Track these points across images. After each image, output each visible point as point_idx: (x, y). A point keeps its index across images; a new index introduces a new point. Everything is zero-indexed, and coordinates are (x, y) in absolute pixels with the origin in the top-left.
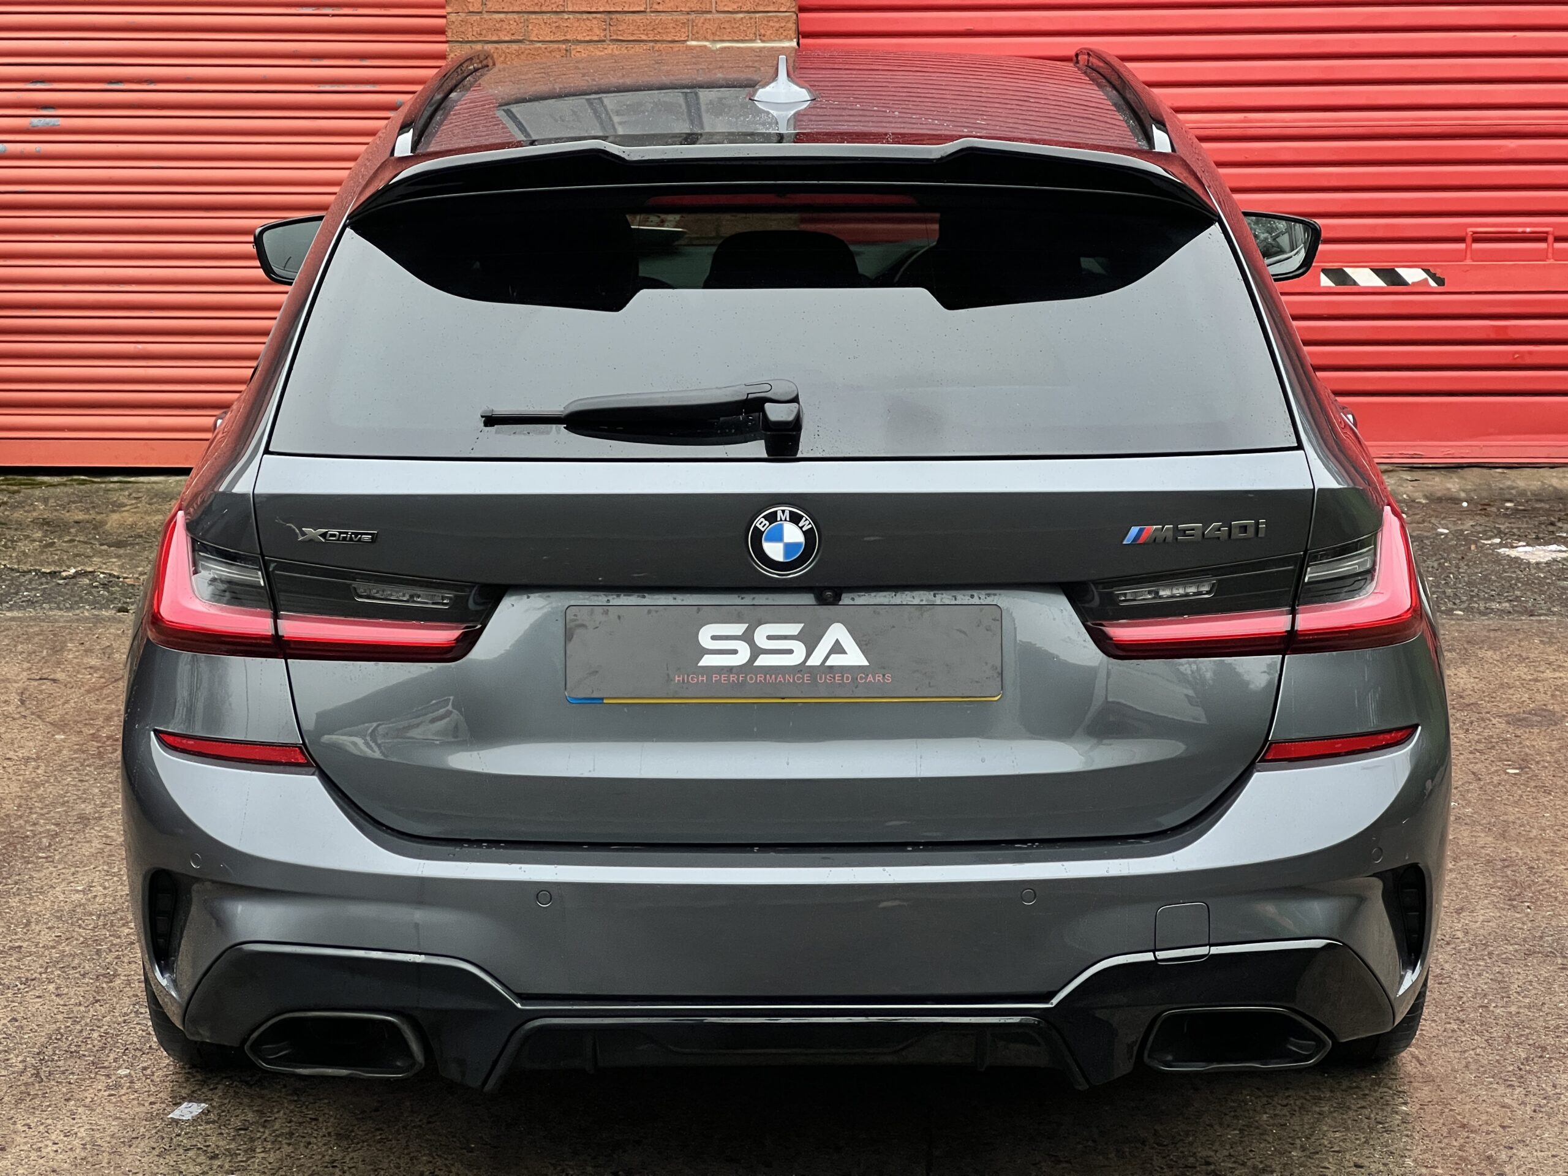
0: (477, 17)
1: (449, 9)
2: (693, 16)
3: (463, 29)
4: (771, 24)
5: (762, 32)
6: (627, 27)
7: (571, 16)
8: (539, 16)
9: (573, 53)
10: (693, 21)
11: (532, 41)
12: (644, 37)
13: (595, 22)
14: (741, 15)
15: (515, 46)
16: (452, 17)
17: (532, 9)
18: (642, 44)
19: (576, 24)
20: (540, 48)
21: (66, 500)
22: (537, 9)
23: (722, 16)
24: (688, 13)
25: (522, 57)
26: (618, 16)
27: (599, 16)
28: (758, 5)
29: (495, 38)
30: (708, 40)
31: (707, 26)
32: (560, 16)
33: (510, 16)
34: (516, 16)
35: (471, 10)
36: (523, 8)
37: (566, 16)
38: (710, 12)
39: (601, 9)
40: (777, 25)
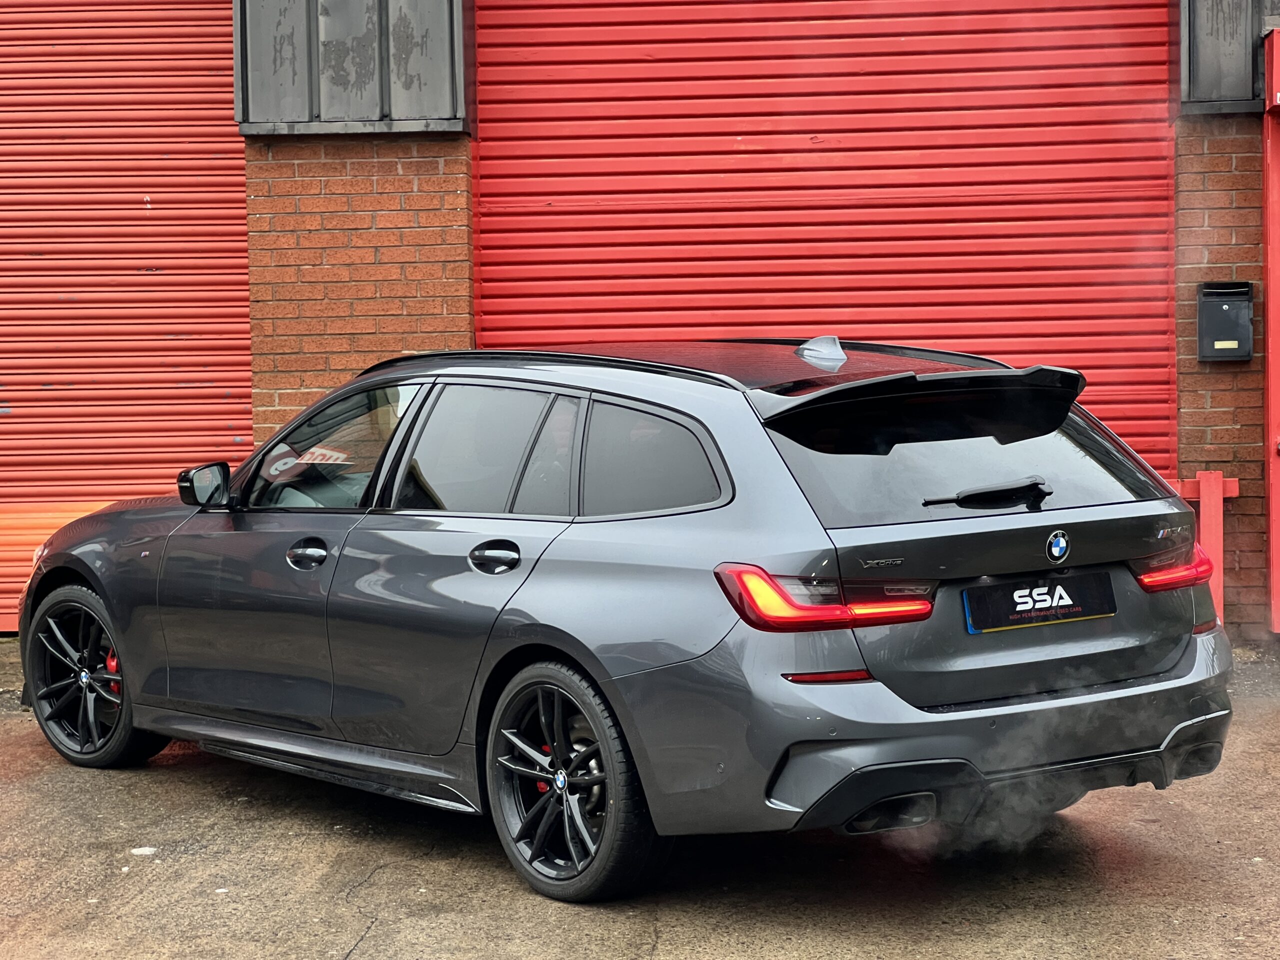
0: (270, 339)
1: (252, 334)
2: (405, 335)
3: (261, 346)
4: (455, 339)
5: (450, 344)
6: (364, 343)
7: (329, 337)
8: (309, 337)
9: (331, 359)
10: (406, 338)
11: (305, 353)
12: (375, 349)
13: (344, 340)
14: (436, 334)
15: (294, 356)
16: (255, 339)
17: (304, 333)
18: (374, 353)
19: (332, 342)
20: (309, 357)
21: (8, 651)
22: (307, 333)
23: (424, 335)
24: (403, 333)
25: (299, 363)
26: (359, 336)
27: (346, 336)
28: (446, 327)
29: (281, 351)
30: (415, 350)
31: (414, 341)
32: (322, 337)
33: (290, 337)
34: (294, 337)
35: (267, 334)
36: (299, 332)
37: (326, 337)
38: (416, 332)
39: (348, 332)
40: (459, 340)
